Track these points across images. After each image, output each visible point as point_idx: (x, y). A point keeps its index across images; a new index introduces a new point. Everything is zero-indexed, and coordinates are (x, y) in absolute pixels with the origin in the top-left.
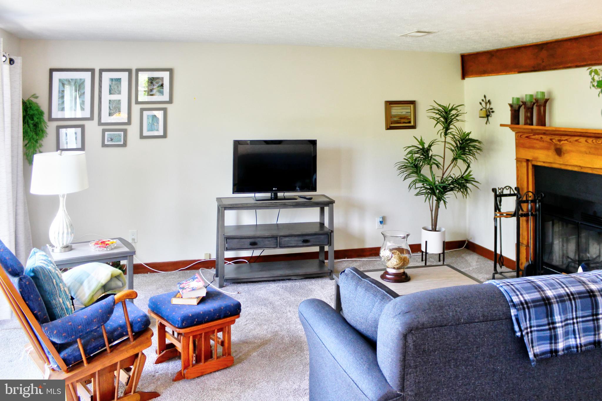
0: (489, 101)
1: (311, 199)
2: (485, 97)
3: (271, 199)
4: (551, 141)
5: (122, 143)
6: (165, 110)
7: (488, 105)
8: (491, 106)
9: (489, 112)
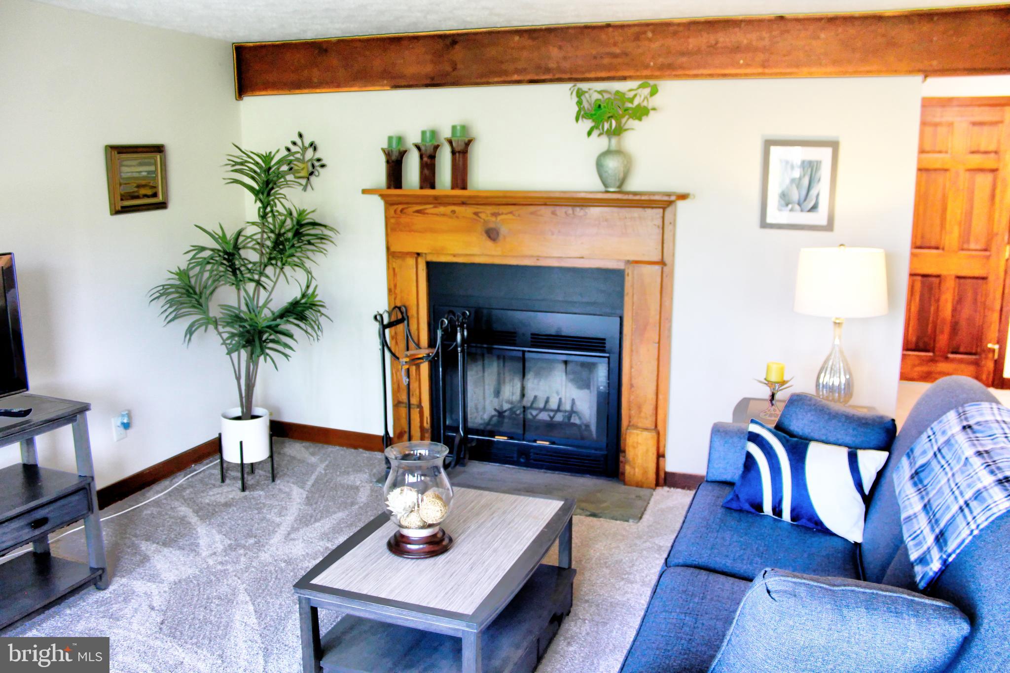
0: (312, 144)
1: (27, 413)
2: (301, 136)
4: (475, 217)
7: (310, 152)
8: (318, 155)
9: (313, 166)
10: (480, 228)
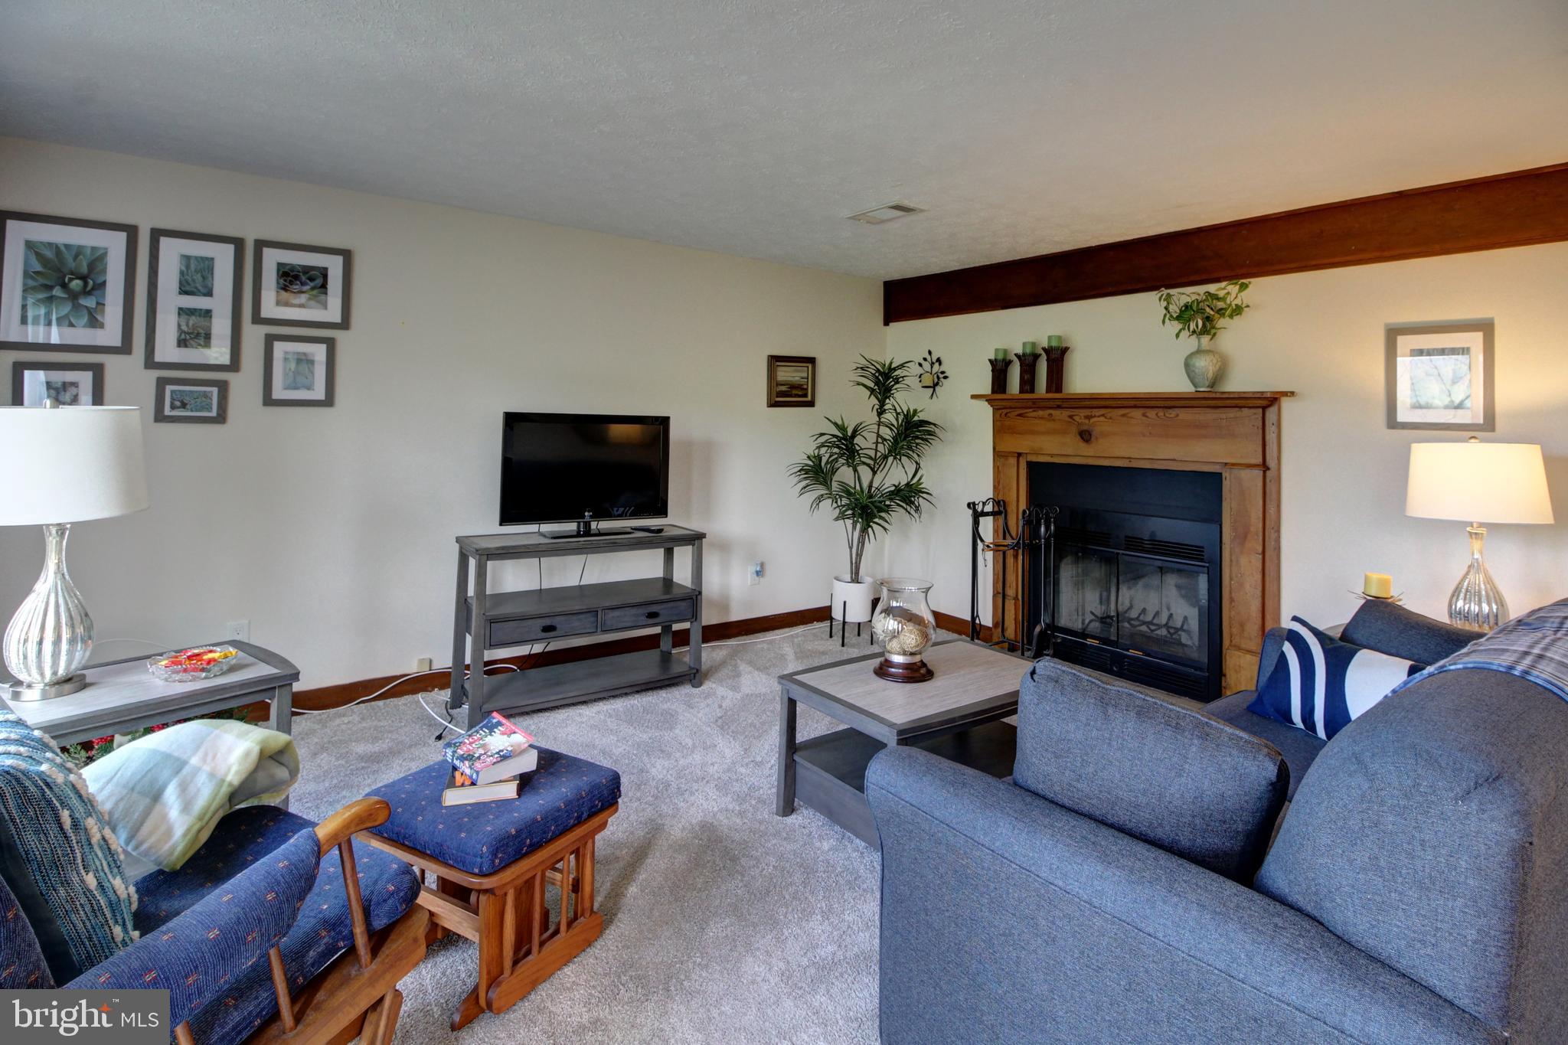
0: (939, 360)
1: (660, 531)
2: (930, 353)
3: (578, 535)
4: (1070, 420)
5: (214, 413)
6: (331, 344)
7: (936, 366)
8: (942, 368)
9: (938, 378)
10: (1074, 430)
